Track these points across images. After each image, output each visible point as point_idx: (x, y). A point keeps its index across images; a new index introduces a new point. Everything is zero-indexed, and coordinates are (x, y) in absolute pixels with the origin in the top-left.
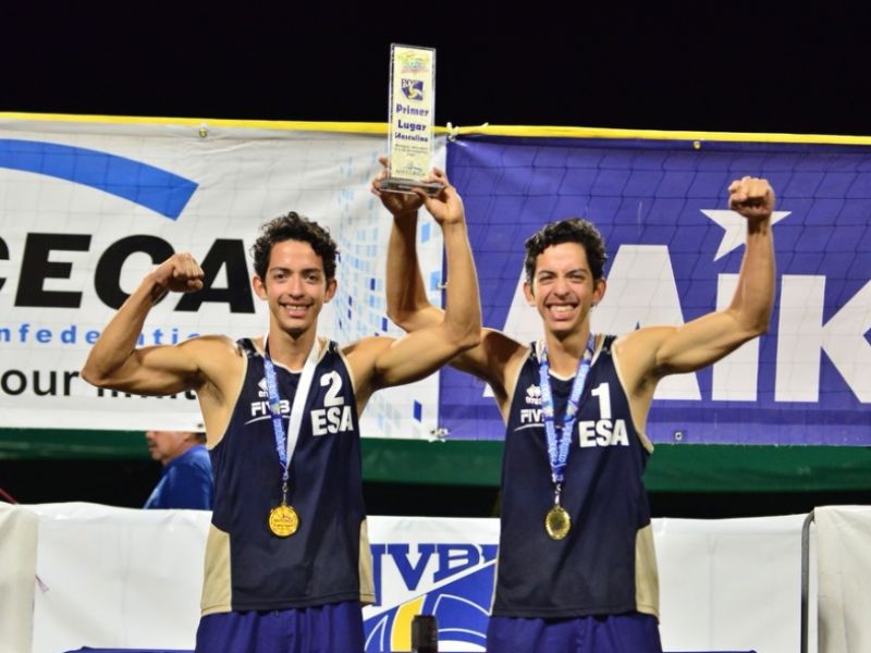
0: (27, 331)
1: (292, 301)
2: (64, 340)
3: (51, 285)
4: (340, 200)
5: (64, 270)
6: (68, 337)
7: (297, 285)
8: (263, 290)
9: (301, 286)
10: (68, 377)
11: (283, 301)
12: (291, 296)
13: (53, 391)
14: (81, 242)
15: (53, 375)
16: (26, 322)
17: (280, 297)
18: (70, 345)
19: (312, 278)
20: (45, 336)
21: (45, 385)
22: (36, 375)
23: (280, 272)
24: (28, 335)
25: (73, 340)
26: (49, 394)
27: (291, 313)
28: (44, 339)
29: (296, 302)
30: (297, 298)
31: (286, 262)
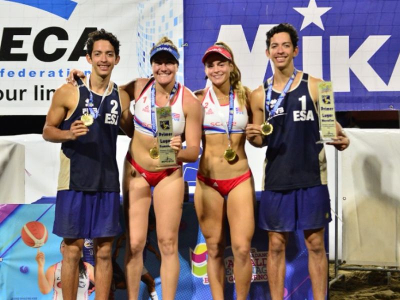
0: (4, 72)
1: (102, 64)
2: (20, 76)
3: (14, 51)
4: (138, 8)
5: (19, 44)
6: (22, 74)
7: (104, 58)
8: (90, 60)
9: (106, 58)
10: (21, 92)
11: (99, 64)
12: (102, 62)
13: (15, 98)
14: (27, 31)
15: (15, 91)
16: (3, 68)
17: (98, 63)
18: (22, 77)
19: (110, 55)
20: (11, 74)
21: (11, 96)
22: (8, 91)
23: (97, 53)
24: (4, 74)
25: (24, 76)
26: (13, 100)
27: (102, 69)
28: (11, 75)
29: (103, 64)
30: (104, 63)
31: (100, 49)
